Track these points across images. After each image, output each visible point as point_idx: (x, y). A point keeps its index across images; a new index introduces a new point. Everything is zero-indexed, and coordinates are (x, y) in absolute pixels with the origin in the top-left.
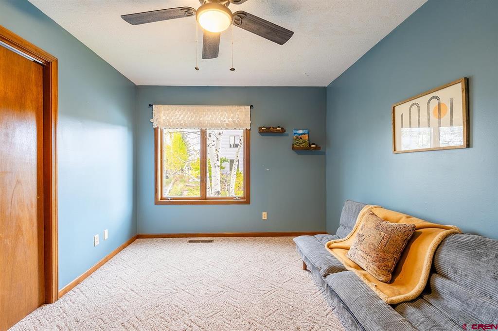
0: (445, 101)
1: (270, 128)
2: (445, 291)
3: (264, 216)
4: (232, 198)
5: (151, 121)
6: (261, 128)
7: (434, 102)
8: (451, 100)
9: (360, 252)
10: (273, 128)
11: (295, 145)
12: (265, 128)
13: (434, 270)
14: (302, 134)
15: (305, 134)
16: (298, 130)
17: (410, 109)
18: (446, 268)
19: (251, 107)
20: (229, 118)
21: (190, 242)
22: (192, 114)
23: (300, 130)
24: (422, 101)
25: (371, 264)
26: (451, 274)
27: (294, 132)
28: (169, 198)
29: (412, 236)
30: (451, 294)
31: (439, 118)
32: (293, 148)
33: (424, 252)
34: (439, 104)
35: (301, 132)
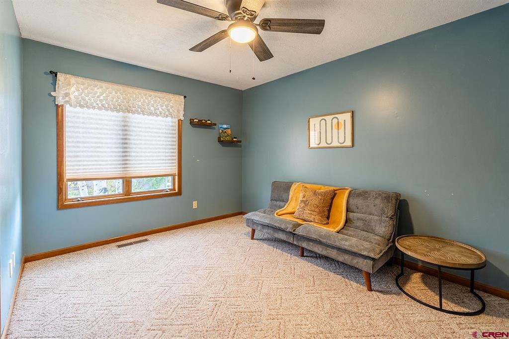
0: (341, 121)
1: (202, 121)
2: (355, 219)
3: (195, 205)
4: (162, 191)
5: (53, 94)
6: (194, 120)
7: (335, 121)
8: (345, 121)
9: (308, 211)
10: (205, 120)
11: (222, 138)
12: (197, 120)
13: (348, 210)
14: (226, 129)
15: (228, 129)
16: (223, 124)
17: (320, 122)
18: (353, 207)
19: (185, 97)
20: (163, 106)
21: (119, 246)
22: (118, 94)
23: (225, 124)
24: (329, 118)
25: (317, 216)
26: (356, 210)
27: (220, 126)
28: (80, 199)
29: (333, 195)
30: (358, 219)
31: (338, 129)
32: (220, 141)
33: (341, 203)
34: (338, 122)
35: (225, 126)
